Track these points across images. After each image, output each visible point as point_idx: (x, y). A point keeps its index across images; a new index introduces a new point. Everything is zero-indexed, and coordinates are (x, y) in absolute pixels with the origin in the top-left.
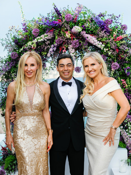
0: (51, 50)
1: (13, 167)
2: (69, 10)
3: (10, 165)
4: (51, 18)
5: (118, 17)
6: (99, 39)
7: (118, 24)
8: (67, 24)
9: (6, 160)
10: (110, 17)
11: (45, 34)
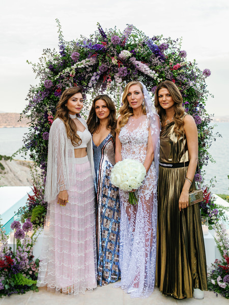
0: (93, 78)
1: (42, 220)
2: (116, 32)
3: (38, 217)
4: (94, 40)
5: (175, 42)
7: (176, 50)
8: (114, 48)
9: (33, 211)
11: (87, 59)
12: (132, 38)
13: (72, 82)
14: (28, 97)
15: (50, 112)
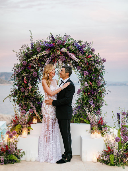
0: (48, 61)
2: (60, 37)
3: (19, 130)
5: (89, 44)
6: (77, 56)
8: (59, 46)
9: (16, 126)
10: (85, 43)
11: (45, 51)
12: (68, 40)
13: (37, 62)
14: (13, 69)
15: (25, 77)
